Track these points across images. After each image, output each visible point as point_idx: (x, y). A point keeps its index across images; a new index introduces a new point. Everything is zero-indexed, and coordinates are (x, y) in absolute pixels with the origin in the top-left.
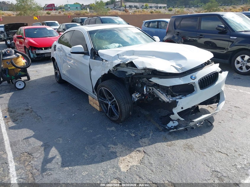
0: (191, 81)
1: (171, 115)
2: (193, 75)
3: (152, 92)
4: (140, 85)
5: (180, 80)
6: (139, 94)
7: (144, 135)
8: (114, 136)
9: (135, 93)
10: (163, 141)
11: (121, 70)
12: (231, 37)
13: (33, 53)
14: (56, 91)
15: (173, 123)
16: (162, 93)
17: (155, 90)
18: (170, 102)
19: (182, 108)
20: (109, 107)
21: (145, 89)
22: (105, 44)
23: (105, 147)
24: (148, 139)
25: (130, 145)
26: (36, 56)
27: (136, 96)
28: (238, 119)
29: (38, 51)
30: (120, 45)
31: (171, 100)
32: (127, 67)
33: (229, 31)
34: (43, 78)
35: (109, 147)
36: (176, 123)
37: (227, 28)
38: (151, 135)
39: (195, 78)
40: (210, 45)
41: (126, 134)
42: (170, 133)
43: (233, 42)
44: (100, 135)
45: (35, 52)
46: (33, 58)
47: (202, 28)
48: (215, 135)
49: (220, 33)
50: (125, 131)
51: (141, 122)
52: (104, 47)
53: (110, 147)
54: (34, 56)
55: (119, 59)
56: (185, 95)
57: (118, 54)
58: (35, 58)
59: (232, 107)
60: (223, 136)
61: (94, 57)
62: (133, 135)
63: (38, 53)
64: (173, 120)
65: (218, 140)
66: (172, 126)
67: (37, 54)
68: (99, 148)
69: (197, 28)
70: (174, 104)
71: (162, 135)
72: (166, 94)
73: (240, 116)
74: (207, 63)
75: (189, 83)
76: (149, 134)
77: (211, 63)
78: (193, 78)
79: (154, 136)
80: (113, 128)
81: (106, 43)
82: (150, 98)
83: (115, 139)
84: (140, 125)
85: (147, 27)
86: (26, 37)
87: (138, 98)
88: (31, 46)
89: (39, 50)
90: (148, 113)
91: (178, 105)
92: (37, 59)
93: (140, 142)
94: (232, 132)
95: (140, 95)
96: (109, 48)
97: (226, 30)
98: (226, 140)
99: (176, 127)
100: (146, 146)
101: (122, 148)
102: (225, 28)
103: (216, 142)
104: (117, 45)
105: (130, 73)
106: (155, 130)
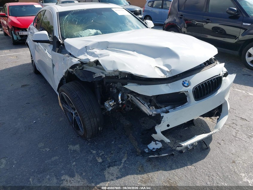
0: (183, 89)
1: (153, 134)
2: (186, 81)
3: (131, 100)
4: (116, 90)
5: (167, 87)
6: (113, 102)
7: (114, 160)
8: (74, 161)
9: (108, 100)
10: (139, 172)
11: (87, 70)
12: (244, 24)
13: (16, 34)
14: (28, 84)
15: (156, 144)
16: (143, 102)
17: (134, 98)
18: (153, 115)
19: (168, 126)
20: (74, 118)
21: (120, 97)
22: (76, 29)
23: (58, 179)
24: (118, 168)
25: (91, 178)
26: (20, 38)
27: (109, 105)
28: (243, 139)
29: (21, 32)
30: (97, 32)
31: (154, 112)
32: (97, 65)
33: (242, 16)
34: (20, 66)
35: (62, 178)
36: (160, 145)
37: (239, 11)
38: (123, 161)
39: (189, 85)
40: (219, 31)
41: (90, 157)
42: (150, 160)
43: (246, 30)
44: (57, 158)
45: (18, 33)
46: (16, 40)
47: (210, 11)
48: (210, 166)
49: (230, 18)
50: (91, 153)
51: (115, 138)
52: (75, 34)
53: (62, 180)
54: (17, 38)
55: (86, 54)
56: (174, 107)
57: (86, 46)
58: (19, 40)
59: (237, 119)
60: (222, 168)
61: (57, 49)
62: (100, 160)
63: (22, 34)
64: (155, 141)
65: (213, 175)
66: (154, 149)
67: (21, 36)
68: (49, 179)
69: (204, 10)
70: (158, 119)
71: (138, 163)
72: (149, 104)
73: (247, 135)
74: (209, 63)
75: (180, 92)
76: (121, 160)
77: (214, 63)
78: (186, 85)
79: (127, 164)
80: (77, 147)
81: (79, 28)
82: (128, 107)
83: (74, 166)
84: (113, 142)
85: (151, 7)
86: (10, 15)
87: (113, 107)
88: (14, 27)
89: (23, 31)
90: (128, 123)
91: (162, 122)
92: (20, 41)
93: (106, 173)
94: (234, 162)
95: (115, 103)
96: (81, 36)
97: (238, 14)
98: (224, 176)
99: (158, 151)
100: (113, 180)
101: (79, 182)
102: (237, 11)
103: (211, 179)
104: (93, 31)
105: (99, 75)
106: (131, 153)
